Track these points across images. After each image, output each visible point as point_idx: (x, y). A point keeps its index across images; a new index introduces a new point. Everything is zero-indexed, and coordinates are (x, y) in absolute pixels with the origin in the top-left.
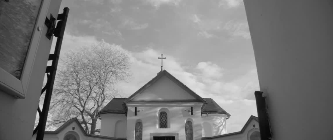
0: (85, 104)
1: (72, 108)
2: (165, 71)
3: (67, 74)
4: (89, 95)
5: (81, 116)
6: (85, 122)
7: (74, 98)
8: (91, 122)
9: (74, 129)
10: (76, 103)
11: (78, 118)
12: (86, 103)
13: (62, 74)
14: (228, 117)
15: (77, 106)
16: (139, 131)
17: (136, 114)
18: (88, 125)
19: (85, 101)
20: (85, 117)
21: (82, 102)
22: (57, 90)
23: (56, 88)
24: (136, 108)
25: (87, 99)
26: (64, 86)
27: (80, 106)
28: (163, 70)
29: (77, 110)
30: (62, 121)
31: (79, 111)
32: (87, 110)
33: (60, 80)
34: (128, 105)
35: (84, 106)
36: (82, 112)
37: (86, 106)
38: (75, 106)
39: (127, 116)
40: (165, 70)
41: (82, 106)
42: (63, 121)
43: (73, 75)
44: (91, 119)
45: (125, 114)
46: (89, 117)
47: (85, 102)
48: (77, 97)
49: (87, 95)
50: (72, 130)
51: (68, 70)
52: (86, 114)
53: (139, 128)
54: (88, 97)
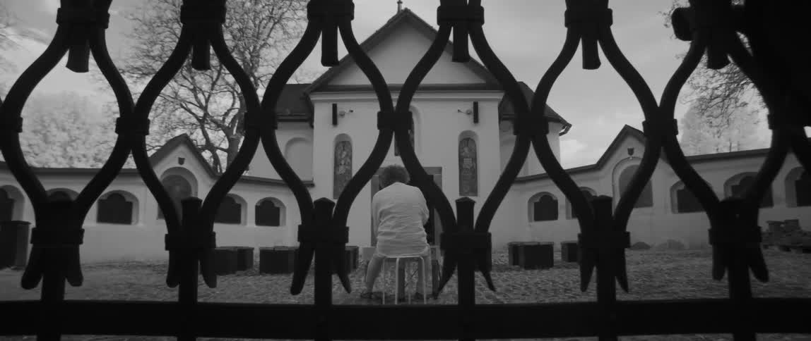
0: (207, 101)
1: (178, 113)
2: (407, 11)
3: (158, 26)
4: (217, 79)
5: (199, 131)
6: (210, 146)
7: (179, 88)
8: (225, 145)
9: (181, 161)
10: (184, 101)
11: (193, 137)
12: (211, 98)
13: (146, 28)
14: (563, 131)
15: (190, 106)
16: (343, 162)
17: (335, 122)
18: (218, 152)
19: (207, 94)
20: (211, 135)
21: (200, 96)
22: (136, 68)
23: (132, 64)
24: (335, 107)
25: (212, 89)
26: (153, 58)
27: (198, 108)
28: (403, 7)
29: (190, 118)
30: (154, 145)
31: (194, 120)
32: (215, 118)
33: (142, 43)
34: (313, 98)
35: (206, 107)
36: (202, 122)
37: (212, 108)
38: (182, 107)
39: (312, 127)
40: (409, 8)
41: (201, 107)
42: (157, 144)
43: (171, 28)
44: (226, 139)
45: (307, 124)
46: (222, 134)
47: (207, 96)
48: (187, 83)
49: (212, 78)
50: (178, 165)
51: (159, 18)
52: (213, 125)
53: (343, 156)
54: (214, 84)
